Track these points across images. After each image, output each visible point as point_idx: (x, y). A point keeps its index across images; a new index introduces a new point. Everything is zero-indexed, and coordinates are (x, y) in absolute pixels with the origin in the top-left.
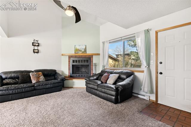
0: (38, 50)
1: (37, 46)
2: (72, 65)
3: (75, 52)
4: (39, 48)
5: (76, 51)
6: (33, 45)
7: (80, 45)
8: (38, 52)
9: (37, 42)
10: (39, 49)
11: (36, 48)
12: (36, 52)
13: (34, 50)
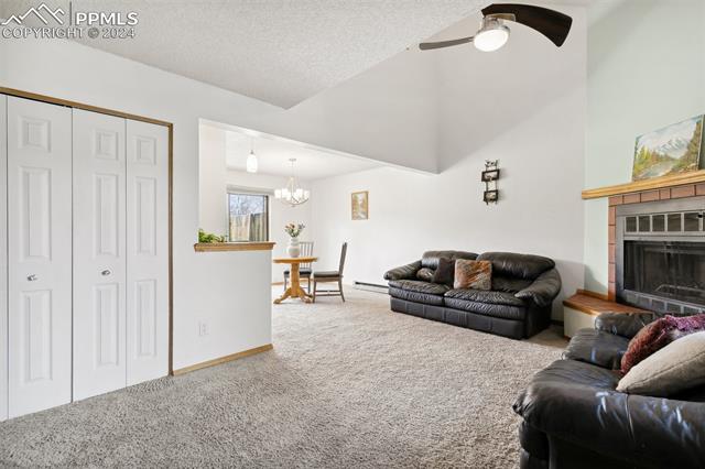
0: (496, 191)
1: (494, 179)
2: (625, 242)
3: (634, 176)
4: (502, 185)
5: (642, 167)
6: (483, 179)
7: (660, 132)
8: (496, 199)
9: (494, 168)
10: (499, 188)
11: (492, 186)
12: (492, 197)
13: (485, 193)
